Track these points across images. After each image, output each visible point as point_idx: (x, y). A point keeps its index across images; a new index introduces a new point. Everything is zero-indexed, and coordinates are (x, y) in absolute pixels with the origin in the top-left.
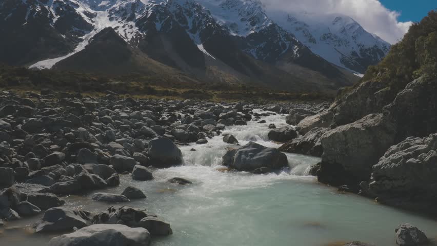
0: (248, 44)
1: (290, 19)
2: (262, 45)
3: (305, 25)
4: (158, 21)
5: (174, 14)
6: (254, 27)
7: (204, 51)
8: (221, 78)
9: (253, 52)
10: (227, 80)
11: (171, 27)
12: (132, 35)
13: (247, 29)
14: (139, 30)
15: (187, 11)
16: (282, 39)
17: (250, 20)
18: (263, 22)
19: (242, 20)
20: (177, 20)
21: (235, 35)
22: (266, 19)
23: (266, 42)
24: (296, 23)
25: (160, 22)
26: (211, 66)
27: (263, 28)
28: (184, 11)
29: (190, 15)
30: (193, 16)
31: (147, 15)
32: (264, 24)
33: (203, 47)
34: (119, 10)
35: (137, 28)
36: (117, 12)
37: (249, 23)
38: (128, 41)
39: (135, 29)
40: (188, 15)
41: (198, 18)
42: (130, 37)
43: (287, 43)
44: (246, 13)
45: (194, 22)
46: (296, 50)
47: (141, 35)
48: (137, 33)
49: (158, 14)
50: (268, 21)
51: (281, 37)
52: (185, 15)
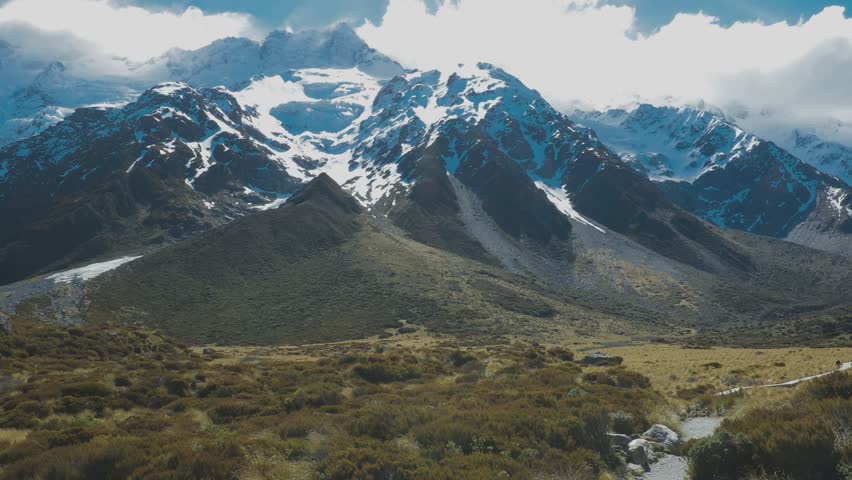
0: (701, 198)
1: (801, 140)
2: (739, 197)
3: (843, 149)
4: (452, 154)
5: (499, 139)
6: (713, 158)
7: (574, 215)
8: (618, 281)
9: (715, 215)
10: (639, 283)
11: (484, 162)
12: (384, 191)
13: (694, 165)
14: (403, 178)
15: (531, 129)
16: (794, 176)
17: (698, 144)
18: (735, 143)
19: (680, 147)
20: (506, 152)
21: (663, 179)
22: (741, 136)
23: (748, 190)
24: (820, 146)
25: (456, 156)
26: (590, 251)
27: (737, 155)
28: (523, 129)
29: (540, 137)
30: (547, 139)
31: (426, 144)
32: (737, 146)
33: (570, 206)
34: (373, 147)
35: (399, 175)
36: (368, 151)
37: (697, 151)
38: (370, 206)
39: (395, 177)
40: (534, 138)
41: (558, 142)
42: (377, 195)
43: (810, 185)
44: (688, 132)
45: (549, 152)
46: (840, 200)
47: (402, 188)
48: (397, 185)
49: (455, 140)
50: (749, 138)
51: (790, 170)
52: (527, 138)
